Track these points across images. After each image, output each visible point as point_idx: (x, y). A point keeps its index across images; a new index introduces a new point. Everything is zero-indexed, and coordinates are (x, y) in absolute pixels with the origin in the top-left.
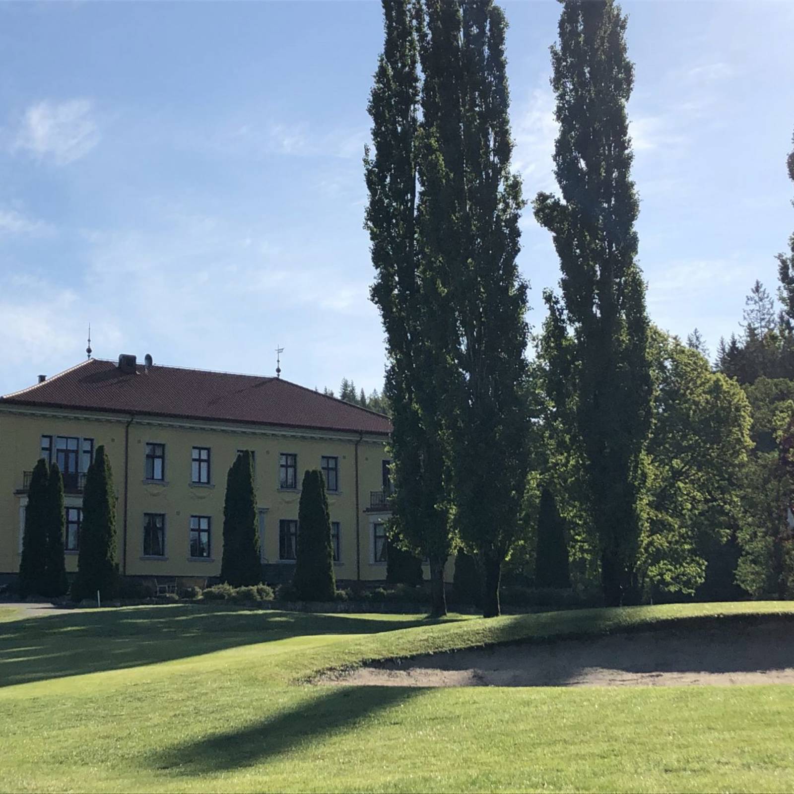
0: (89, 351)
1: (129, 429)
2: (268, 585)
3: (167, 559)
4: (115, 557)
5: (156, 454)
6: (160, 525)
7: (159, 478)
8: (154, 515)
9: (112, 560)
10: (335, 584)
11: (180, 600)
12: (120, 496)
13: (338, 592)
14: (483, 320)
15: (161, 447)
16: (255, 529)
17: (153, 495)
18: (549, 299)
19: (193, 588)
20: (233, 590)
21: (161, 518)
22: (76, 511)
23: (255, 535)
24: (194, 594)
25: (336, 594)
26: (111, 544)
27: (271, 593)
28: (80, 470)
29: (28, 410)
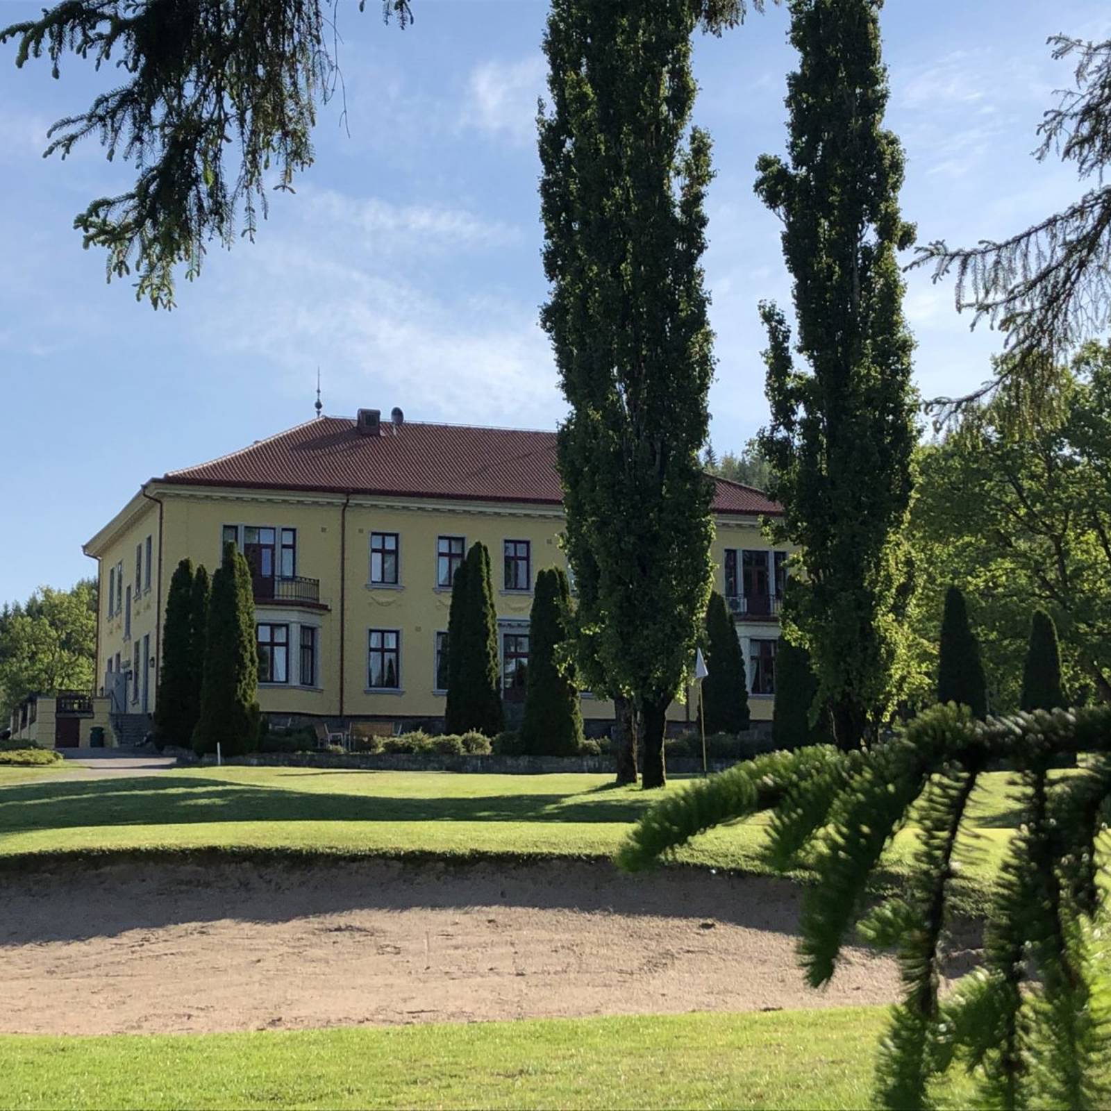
0: (319, 405)
1: (347, 514)
2: (483, 733)
3: (403, 693)
4: (251, 696)
5: (387, 547)
6: (393, 646)
7: (391, 580)
8: (383, 632)
9: (246, 700)
10: (581, 731)
11: (346, 755)
12: (335, 606)
13: (586, 742)
14: (644, 352)
15: (393, 538)
16: (489, 653)
17: (381, 604)
18: (768, 316)
19: (371, 738)
20: (429, 741)
21: (394, 635)
22: (268, 628)
23: (489, 662)
24: (370, 745)
25: (580, 746)
26: (245, 679)
27: (488, 744)
28: (277, 573)
29: (201, 492)
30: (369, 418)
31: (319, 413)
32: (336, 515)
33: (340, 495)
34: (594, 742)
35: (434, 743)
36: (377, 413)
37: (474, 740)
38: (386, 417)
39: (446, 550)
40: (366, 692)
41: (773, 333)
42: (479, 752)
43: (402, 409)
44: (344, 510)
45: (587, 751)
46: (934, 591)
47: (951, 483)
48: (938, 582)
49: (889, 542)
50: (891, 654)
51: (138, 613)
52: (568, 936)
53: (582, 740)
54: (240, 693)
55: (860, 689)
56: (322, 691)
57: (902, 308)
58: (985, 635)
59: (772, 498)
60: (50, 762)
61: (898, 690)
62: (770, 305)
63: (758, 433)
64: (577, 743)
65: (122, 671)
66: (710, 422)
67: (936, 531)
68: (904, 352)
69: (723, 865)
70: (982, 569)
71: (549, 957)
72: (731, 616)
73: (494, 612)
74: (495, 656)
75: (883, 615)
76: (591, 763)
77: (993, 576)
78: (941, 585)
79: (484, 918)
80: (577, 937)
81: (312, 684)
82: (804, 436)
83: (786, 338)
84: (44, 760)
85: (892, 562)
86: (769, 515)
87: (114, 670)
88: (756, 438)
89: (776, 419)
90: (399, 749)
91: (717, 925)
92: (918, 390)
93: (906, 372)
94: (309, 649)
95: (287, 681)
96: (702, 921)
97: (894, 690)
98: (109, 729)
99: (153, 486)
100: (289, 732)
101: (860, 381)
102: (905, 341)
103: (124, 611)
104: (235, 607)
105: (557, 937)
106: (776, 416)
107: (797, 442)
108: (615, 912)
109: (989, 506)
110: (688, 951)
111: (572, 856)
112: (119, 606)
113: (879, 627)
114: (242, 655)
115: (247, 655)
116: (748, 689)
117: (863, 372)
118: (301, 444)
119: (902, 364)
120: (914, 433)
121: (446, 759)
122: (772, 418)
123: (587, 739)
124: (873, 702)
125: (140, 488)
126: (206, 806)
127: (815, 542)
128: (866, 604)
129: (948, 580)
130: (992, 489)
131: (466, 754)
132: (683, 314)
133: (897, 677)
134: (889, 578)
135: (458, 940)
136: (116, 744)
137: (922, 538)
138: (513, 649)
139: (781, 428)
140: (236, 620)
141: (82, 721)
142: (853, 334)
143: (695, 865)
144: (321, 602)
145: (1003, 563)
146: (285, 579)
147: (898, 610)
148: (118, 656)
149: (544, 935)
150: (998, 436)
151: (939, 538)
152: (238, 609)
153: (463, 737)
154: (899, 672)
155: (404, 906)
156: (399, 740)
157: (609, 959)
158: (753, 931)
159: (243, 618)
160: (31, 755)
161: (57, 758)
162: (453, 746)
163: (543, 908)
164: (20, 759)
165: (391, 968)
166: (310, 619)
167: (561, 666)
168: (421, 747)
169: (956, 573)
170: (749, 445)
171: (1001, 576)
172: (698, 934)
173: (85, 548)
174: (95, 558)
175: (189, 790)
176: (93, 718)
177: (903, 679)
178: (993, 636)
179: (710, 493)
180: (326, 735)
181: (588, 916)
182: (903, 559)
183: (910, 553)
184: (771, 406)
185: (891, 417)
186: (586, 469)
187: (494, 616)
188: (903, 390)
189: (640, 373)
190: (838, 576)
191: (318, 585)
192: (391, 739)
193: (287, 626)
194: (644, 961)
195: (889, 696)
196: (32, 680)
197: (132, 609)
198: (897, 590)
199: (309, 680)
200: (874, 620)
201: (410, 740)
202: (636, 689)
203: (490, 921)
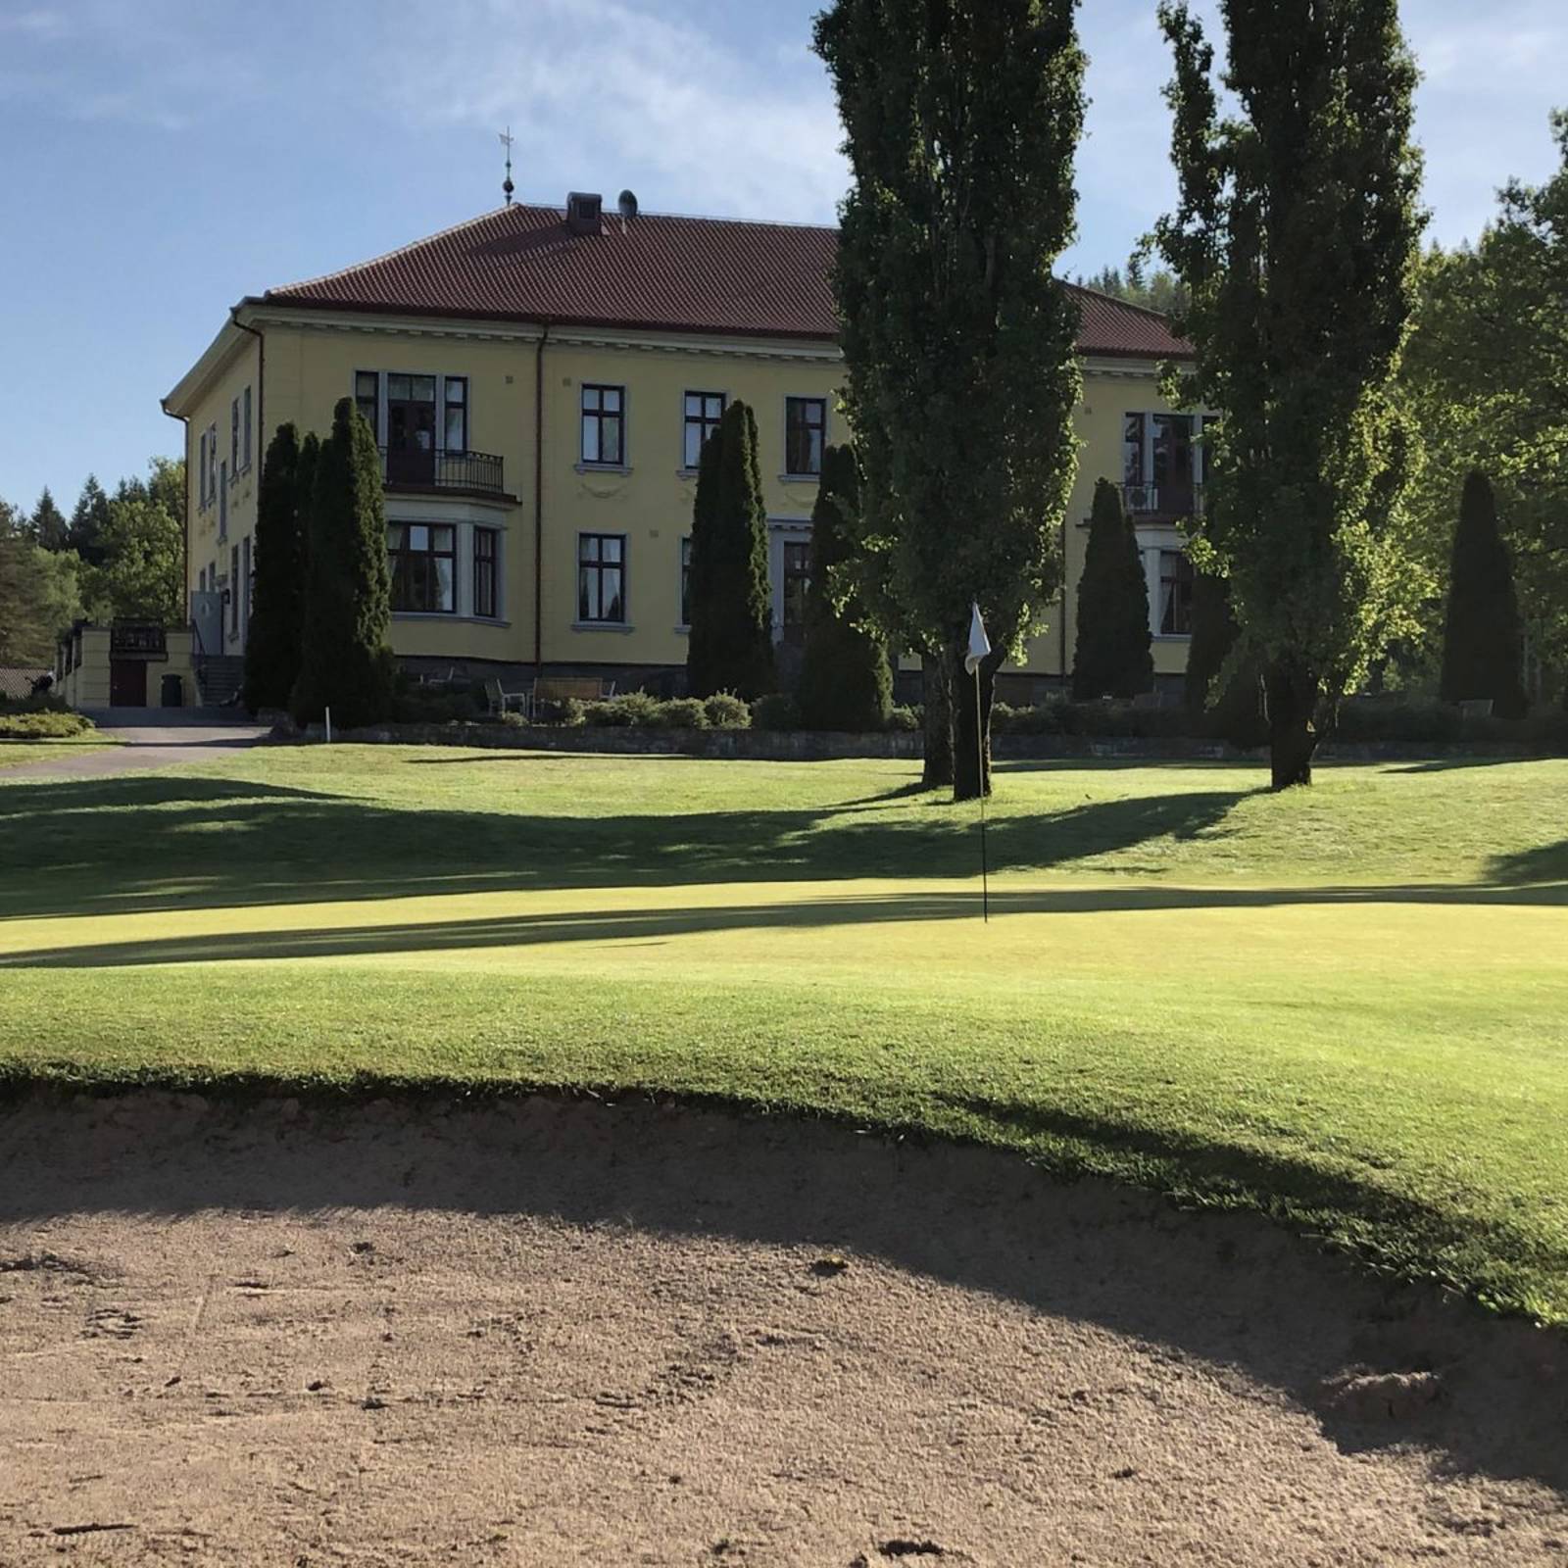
0: (509, 187)
1: (547, 357)
2: (737, 697)
3: (631, 630)
4: (378, 636)
5: (607, 408)
6: (616, 559)
7: (613, 459)
8: (601, 537)
9: (370, 642)
10: (888, 693)
11: (526, 727)
12: (527, 497)
13: (897, 711)
14: (970, 88)
15: (616, 395)
16: (753, 573)
17: (599, 495)
18: (1177, 27)
19: (566, 701)
20: (654, 707)
21: (617, 542)
22: (425, 530)
23: (753, 586)
24: (564, 713)
25: (887, 716)
26: (369, 610)
27: (745, 714)
28: (440, 445)
29: (320, 319)
30: (585, 206)
31: (509, 198)
32: (529, 357)
33: (535, 327)
34: (908, 712)
35: (662, 711)
36: (596, 201)
37: (722, 706)
38: (611, 205)
39: (697, 413)
40: (575, 629)
41: (1183, 55)
42: (731, 725)
43: (635, 193)
44: (540, 350)
45: (897, 724)
46: (1451, 476)
47: (1480, 310)
48: (1456, 462)
49: (1364, 404)
50: (1362, 586)
51: (236, 504)
52: (519, 1290)
53: (889, 708)
54: (361, 631)
55: (1309, 643)
56: (507, 625)
57: (1399, 14)
58: (1524, 544)
59: (1178, 332)
60: (71, 733)
61: (1370, 645)
62: (1176, 7)
63: (1158, 224)
64: (881, 712)
65: (217, 589)
66: (1078, 205)
67: (1455, 385)
68: (1399, 87)
69: (887, 1117)
70: (1524, 443)
71: (458, 1350)
72: (1129, 518)
73: (762, 509)
74: (763, 577)
75: (1349, 525)
76: (902, 743)
77: (1540, 454)
78: (1459, 467)
79: (350, 1239)
80: (536, 1293)
81: (493, 615)
82: (1231, 228)
83: (1206, 65)
84: (63, 730)
85: (1368, 439)
86: (1176, 357)
87: (208, 589)
88: (1155, 232)
89: (1188, 201)
90: (608, 719)
91: (851, 1269)
92: (1421, 151)
93: (1403, 122)
94: (487, 561)
95: (454, 611)
96: (820, 1255)
97: (1364, 645)
98: (190, 677)
99: (247, 311)
100: (450, 688)
101: (1326, 139)
102: (1403, 70)
103: (219, 499)
104: (352, 498)
105: (493, 1292)
106: (1188, 195)
107: (1222, 239)
108: (638, 1227)
109: (1538, 347)
110: (771, 1340)
111: (568, 1088)
112: (212, 491)
113: (1342, 542)
114: (364, 574)
115: (373, 575)
116: (1154, 628)
117: (1331, 121)
118: (478, 247)
119: (1397, 109)
120: (1413, 224)
121: (680, 735)
122: (1181, 198)
123: (898, 706)
124: (1328, 664)
125: (229, 314)
126: (216, 834)
127: (1244, 403)
128: (1325, 507)
129: (1471, 460)
130: (1544, 321)
131: (711, 727)
132: (1035, 23)
133: (1370, 623)
134: (1362, 462)
135: (273, 1300)
136: (199, 702)
137: (1432, 396)
138: (798, 566)
139: (1196, 215)
140: (354, 519)
141: (149, 665)
142: (1315, 56)
143: (826, 1115)
144: (507, 490)
145: (1555, 434)
146: (451, 454)
147: (1376, 516)
148: (212, 566)
149: (467, 1284)
150: (1557, 237)
151: (1459, 398)
152: (357, 503)
153: (707, 703)
154: (1374, 616)
155: (184, 1207)
156: (611, 705)
157: (590, 1357)
158: (926, 1282)
159: (366, 516)
160: (42, 722)
161: (85, 726)
162: (692, 716)
163: (486, 1212)
164: (23, 728)
165: (91, 1379)
166: (490, 517)
167: (838, 601)
168: (641, 717)
169: (1483, 448)
170: (1143, 243)
171: (1552, 453)
172: (803, 1290)
173: (164, 403)
174: (182, 419)
175: (199, 804)
176: (166, 660)
177: (1379, 626)
178: (1536, 545)
179: (1073, 324)
180: (500, 697)
181: (577, 1235)
182: (1387, 432)
183: (1399, 422)
184: (1181, 179)
185: (1375, 197)
186: (871, 283)
187: (762, 515)
188: (1398, 154)
189: (962, 123)
190: (1278, 459)
191: (500, 465)
192: (596, 704)
193: (453, 527)
194: (663, 1366)
195: (1355, 655)
196: (147, 591)
197: (228, 497)
198: (1374, 483)
199: (488, 608)
200: (1334, 533)
201: (625, 706)
202: (947, 642)
203: (361, 1248)
